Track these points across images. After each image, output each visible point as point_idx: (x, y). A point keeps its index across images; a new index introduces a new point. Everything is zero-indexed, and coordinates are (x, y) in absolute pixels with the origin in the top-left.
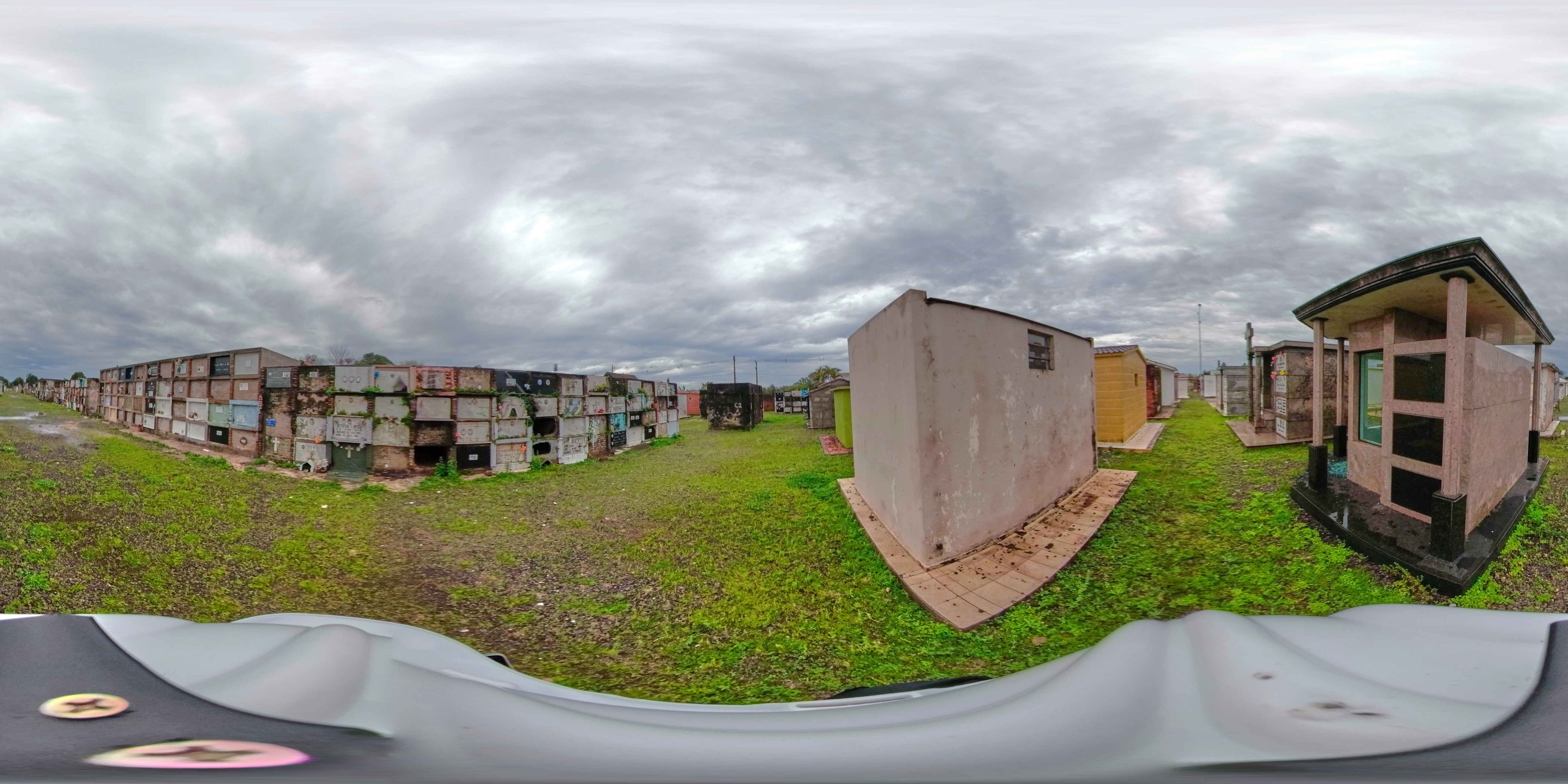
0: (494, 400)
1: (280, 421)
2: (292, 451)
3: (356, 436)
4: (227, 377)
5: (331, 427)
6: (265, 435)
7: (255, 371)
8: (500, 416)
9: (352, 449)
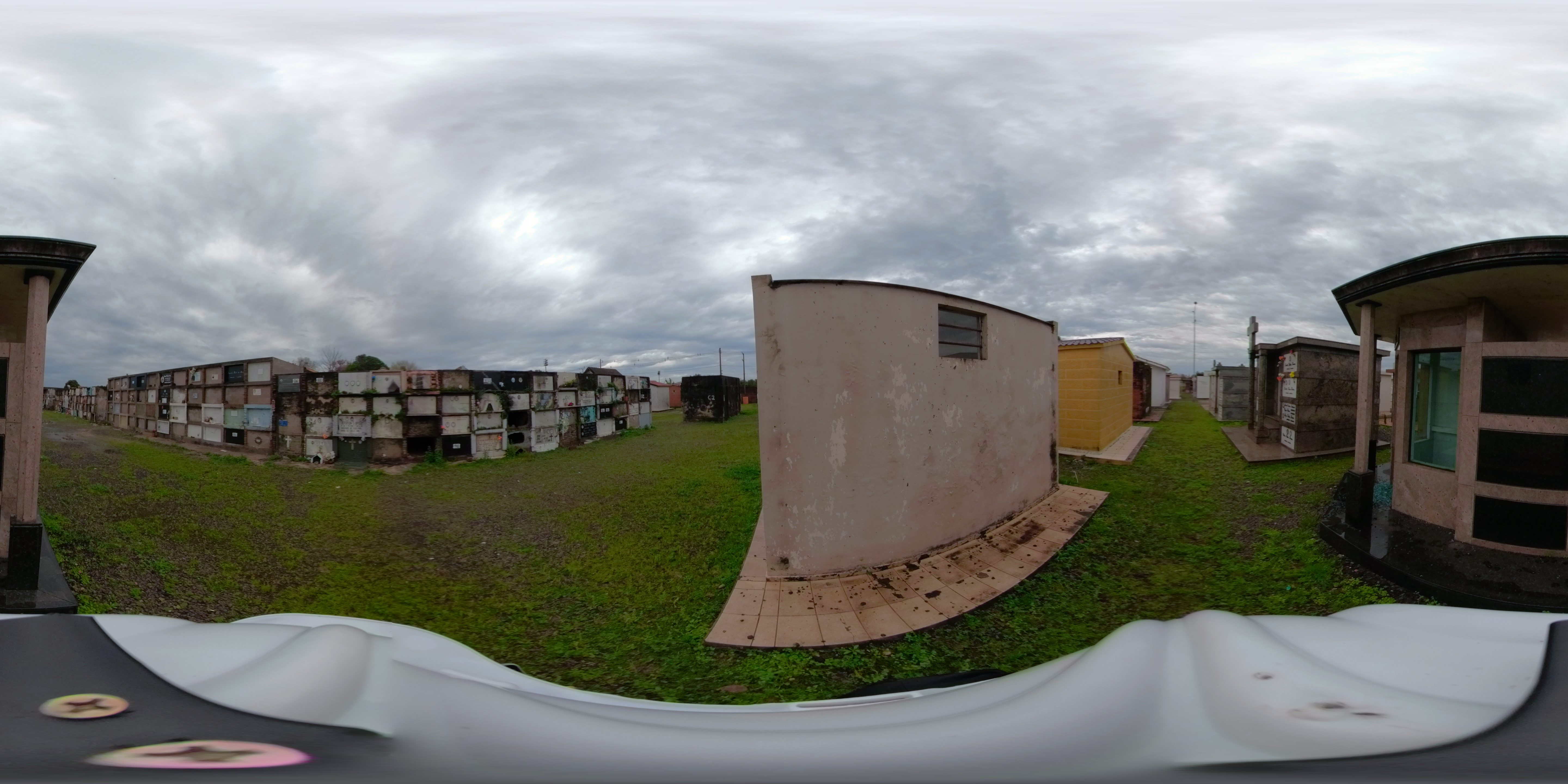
0: (473, 397)
1: (292, 422)
2: (303, 446)
3: (358, 431)
4: (241, 384)
5: (337, 424)
6: (278, 434)
7: (267, 378)
8: (478, 410)
9: (355, 442)
